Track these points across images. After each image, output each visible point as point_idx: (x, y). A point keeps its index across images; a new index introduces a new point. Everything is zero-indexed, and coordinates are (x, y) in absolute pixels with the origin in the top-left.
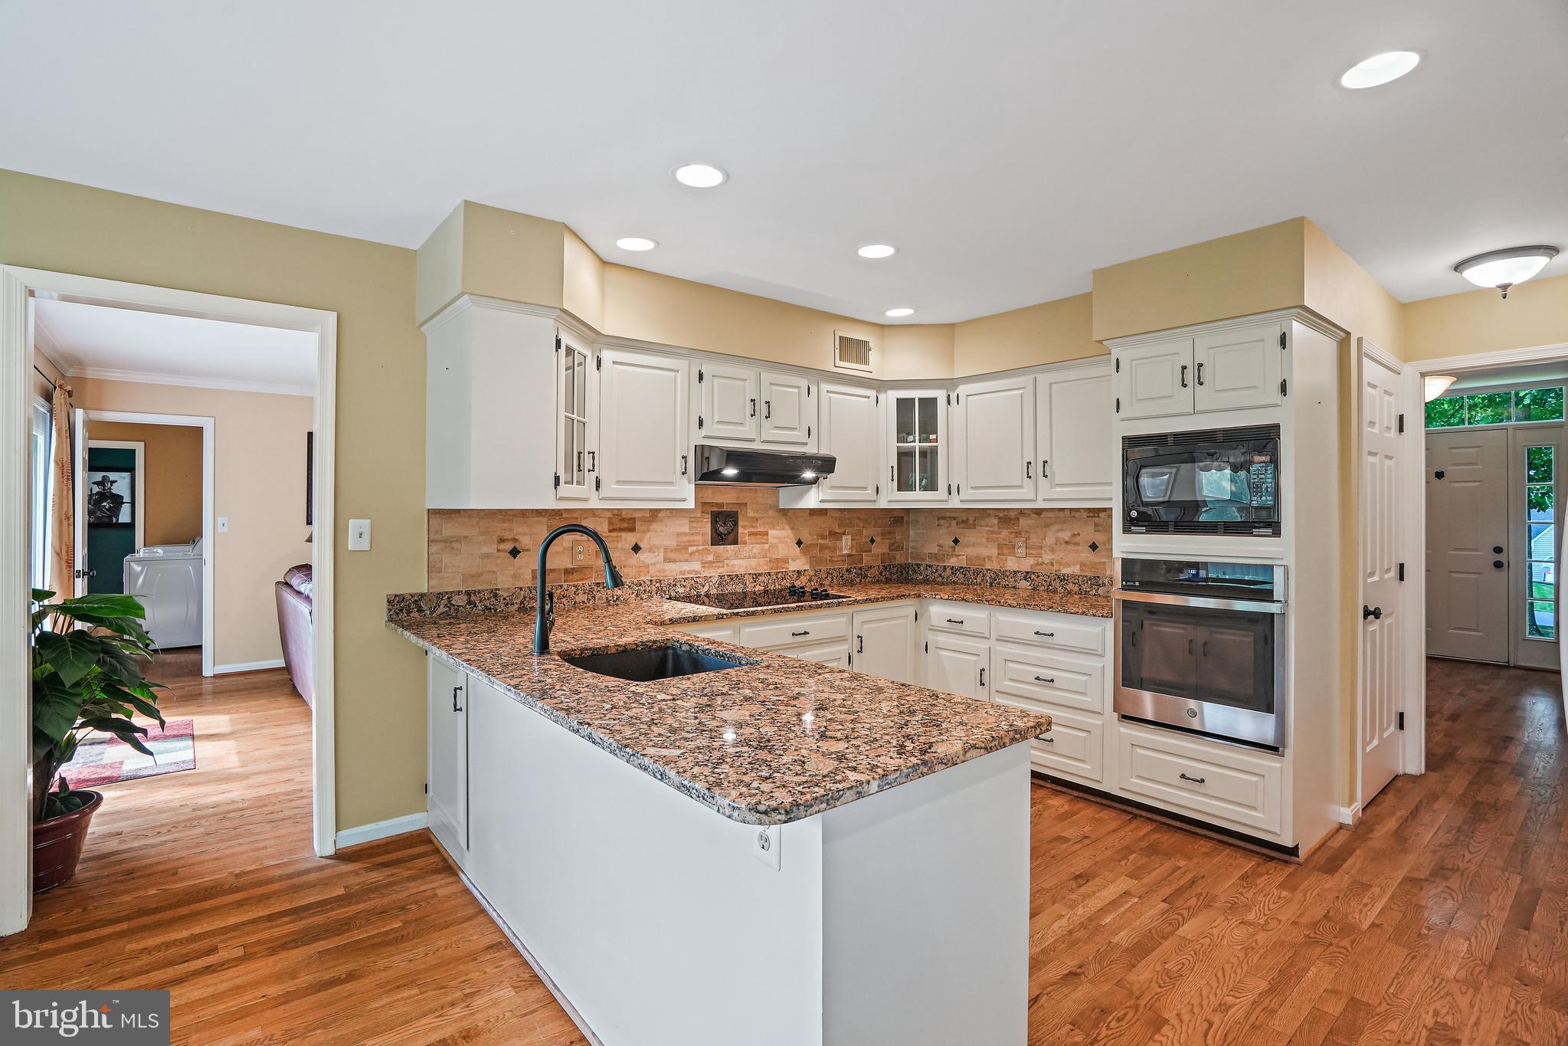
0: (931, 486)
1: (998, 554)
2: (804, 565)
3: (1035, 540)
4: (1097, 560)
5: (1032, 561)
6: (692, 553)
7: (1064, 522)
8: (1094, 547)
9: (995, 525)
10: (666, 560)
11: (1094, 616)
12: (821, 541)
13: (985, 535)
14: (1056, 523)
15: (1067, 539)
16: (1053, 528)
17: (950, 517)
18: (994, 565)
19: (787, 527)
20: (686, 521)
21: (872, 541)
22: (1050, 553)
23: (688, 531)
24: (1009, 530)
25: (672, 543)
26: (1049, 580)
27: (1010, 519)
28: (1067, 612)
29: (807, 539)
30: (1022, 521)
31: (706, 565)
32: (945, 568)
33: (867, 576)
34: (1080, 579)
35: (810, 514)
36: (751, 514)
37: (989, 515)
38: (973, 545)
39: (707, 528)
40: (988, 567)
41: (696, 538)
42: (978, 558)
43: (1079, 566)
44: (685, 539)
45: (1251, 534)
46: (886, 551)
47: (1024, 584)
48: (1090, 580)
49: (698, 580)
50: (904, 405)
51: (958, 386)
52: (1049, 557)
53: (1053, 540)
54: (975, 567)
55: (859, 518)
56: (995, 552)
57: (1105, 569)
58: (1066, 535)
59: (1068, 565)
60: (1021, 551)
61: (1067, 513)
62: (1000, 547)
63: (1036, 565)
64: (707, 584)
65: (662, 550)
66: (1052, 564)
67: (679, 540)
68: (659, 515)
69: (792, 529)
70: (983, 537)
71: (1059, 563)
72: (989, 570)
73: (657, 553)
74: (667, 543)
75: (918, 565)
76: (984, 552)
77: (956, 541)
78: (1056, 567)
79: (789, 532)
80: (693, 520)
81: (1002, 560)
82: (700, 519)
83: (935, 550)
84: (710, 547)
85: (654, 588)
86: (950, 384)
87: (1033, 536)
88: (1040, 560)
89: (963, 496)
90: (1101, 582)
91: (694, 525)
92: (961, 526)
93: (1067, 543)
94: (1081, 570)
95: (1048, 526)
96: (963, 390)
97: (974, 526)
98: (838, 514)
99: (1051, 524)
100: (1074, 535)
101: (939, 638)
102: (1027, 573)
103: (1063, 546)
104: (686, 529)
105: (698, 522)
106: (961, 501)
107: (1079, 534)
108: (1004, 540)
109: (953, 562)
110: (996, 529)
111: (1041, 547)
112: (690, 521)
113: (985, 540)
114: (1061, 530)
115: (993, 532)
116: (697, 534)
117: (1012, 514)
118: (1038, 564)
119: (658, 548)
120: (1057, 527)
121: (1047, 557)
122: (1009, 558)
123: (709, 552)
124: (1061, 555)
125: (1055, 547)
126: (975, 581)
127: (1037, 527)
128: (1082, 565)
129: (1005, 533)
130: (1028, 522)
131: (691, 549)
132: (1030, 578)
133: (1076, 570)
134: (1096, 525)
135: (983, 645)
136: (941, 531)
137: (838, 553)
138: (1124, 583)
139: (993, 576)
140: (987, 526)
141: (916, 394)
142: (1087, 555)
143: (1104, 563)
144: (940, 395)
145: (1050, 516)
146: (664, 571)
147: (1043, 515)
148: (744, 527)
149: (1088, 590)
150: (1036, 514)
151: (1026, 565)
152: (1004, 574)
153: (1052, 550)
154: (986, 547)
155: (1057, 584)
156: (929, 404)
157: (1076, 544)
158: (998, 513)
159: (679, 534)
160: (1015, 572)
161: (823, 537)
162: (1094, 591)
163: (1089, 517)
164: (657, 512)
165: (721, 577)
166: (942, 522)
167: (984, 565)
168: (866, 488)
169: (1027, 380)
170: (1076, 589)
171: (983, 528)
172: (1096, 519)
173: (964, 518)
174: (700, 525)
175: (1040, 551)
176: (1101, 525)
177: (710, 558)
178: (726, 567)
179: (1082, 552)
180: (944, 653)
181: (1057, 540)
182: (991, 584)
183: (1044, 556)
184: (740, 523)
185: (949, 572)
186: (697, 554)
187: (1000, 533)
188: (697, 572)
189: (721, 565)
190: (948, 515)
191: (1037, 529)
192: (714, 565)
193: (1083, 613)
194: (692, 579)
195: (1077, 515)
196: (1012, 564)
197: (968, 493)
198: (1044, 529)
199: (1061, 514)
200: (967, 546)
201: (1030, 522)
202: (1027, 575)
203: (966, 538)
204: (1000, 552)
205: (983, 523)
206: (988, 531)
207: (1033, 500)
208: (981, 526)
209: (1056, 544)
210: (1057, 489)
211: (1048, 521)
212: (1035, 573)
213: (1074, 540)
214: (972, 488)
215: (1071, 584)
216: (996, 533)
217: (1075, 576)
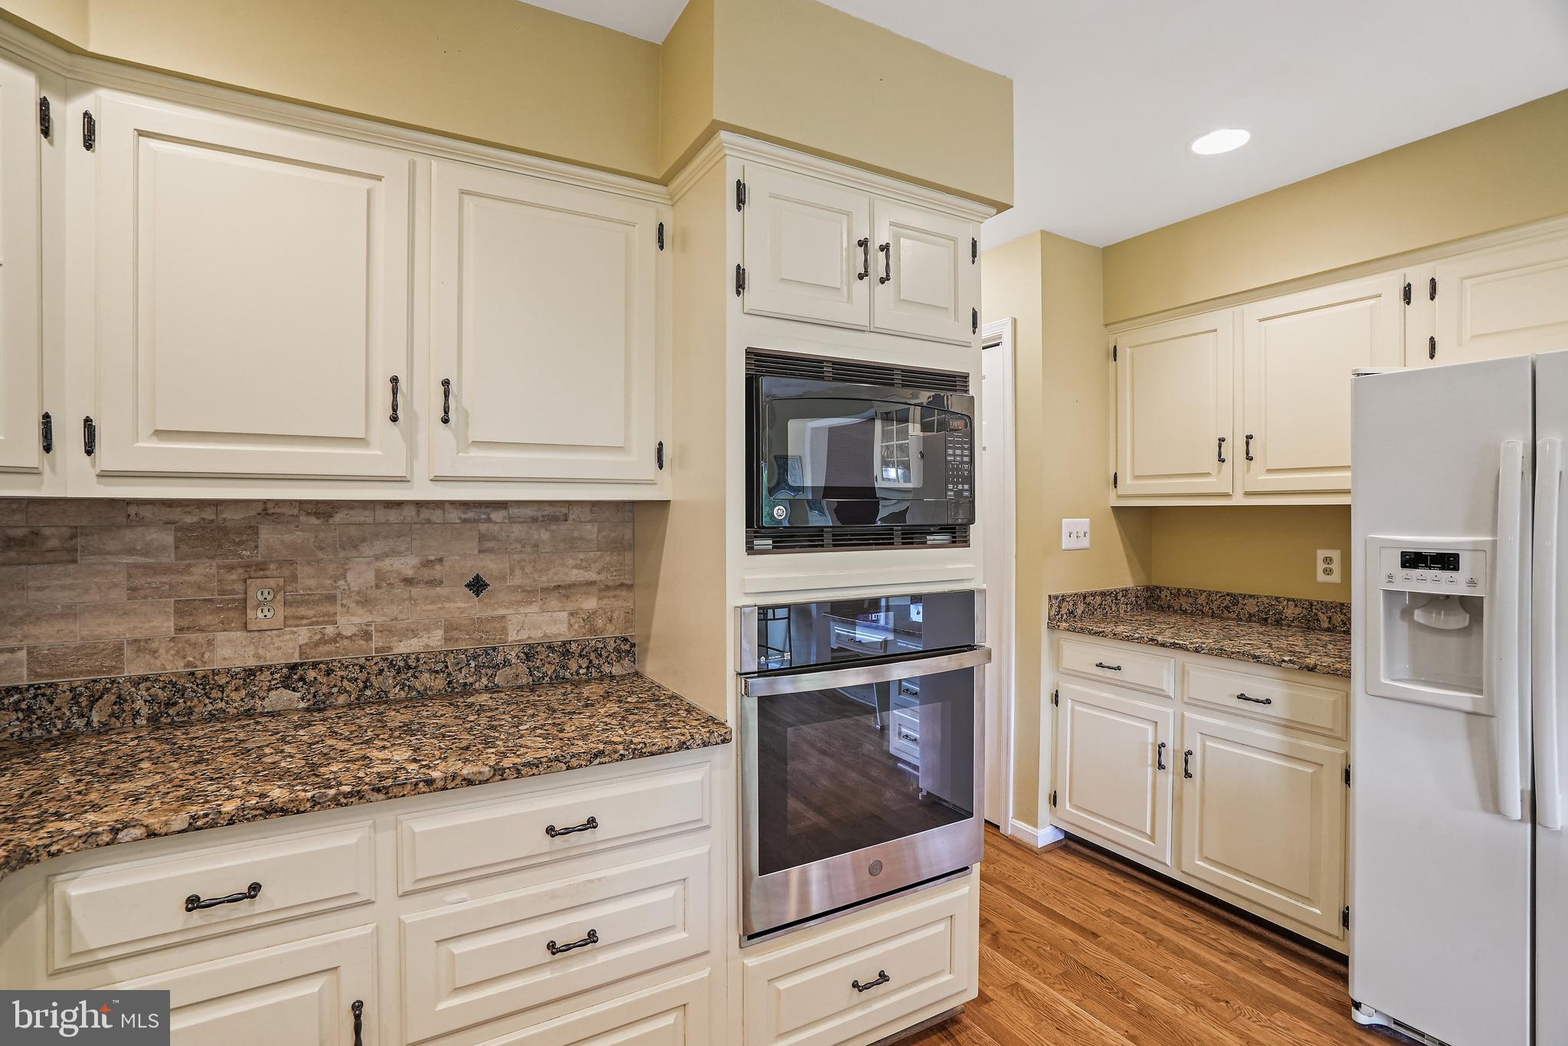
1: (180, 630)
3: (312, 583)
4: (489, 613)
5: (304, 635)
7: (400, 534)
8: (477, 586)
9: (164, 548)
11: (705, 744)
13: (121, 578)
14: (376, 536)
15: (410, 573)
16: (367, 551)
18: (169, 663)
22: (360, 611)
26: (363, 676)
27: (224, 531)
28: (642, 755)
30: (268, 535)
34: (450, 661)
37: (141, 522)
38: (67, 614)
40: (135, 668)
42: (88, 649)
43: (440, 633)
45: (923, 544)
47: (280, 698)
48: (475, 658)
52: (356, 620)
53: (371, 576)
54: (76, 680)
56: (168, 625)
57: (504, 630)
58: (406, 565)
59: (414, 633)
60: (258, 617)
62: (183, 609)
63: (317, 645)
66: (367, 636)
70: (115, 586)
71: (386, 630)
72: (146, 679)
76: (114, 629)
78: (377, 642)
81: (194, 645)
87: (304, 571)
88: (330, 630)
89: (108, 456)
90: (500, 659)
93: (408, 581)
94: (447, 640)
95: (355, 544)
96: (116, 105)
97: (69, 555)
99: (363, 540)
100: (427, 564)
102: (293, 667)
103: (400, 591)
106: (104, 475)
107: (441, 560)
108: (200, 587)
110: (168, 558)
111: (331, 599)
113: (119, 594)
114: (394, 553)
117: (231, 516)
118: (323, 641)
120: (379, 547)
121: (349, 622)
122: (220, 636)
124: (394, 610)
125: (374, 593)
126: (81, 723)
127: (321, 548)
128: (449, 627)
129: (203, 570)
130: (287, 538)
132: (302, 679)
133: (435, 640)
134: (483, 538)
135: (354, 929)
138: (766, 659)
139: (162, 695)
140: (131, 551)
142: (464, 605)
143: (504, 617)
145: (362, 519)
147: (338, 518)
149: (471, 680)
150: (317, 515)
151: (283, 649)
152: (207, 683)
153: (365, 602)
154: (127, 613)
155: (388, 680)
157: (433, 583)
158: (177, 514)
160: (251, 672)
162: (484, 681)
163: (465, 521)
170: (440, 683)
171: (110, 558)
172: (483, 527)
175: (327, 608)
176: (494, 538)
179: (448, 599)
181: (381, 577)
182: (153, 719)
183: (341, 620)
187: (185, 570)
191: (320, 555)
193: (683, 746)
195: (437, 516)
196: (232, 652)
198: (341, 555)
199: (393, 516)
200: (36, 617)
201: (297, 537)
202: (291, 675)
204: (185, 623)
205: (113, 545)
206: (136, 566)
207: (402, 480)
208: (101, 553)
209: (378, 587)
210: (475, 453)
211: (354, 532)
212: (315, 665)
213: (427, 574)
214: (159, 433)
215: (427, 675)
216: (167, 570)
217: (433, 655)
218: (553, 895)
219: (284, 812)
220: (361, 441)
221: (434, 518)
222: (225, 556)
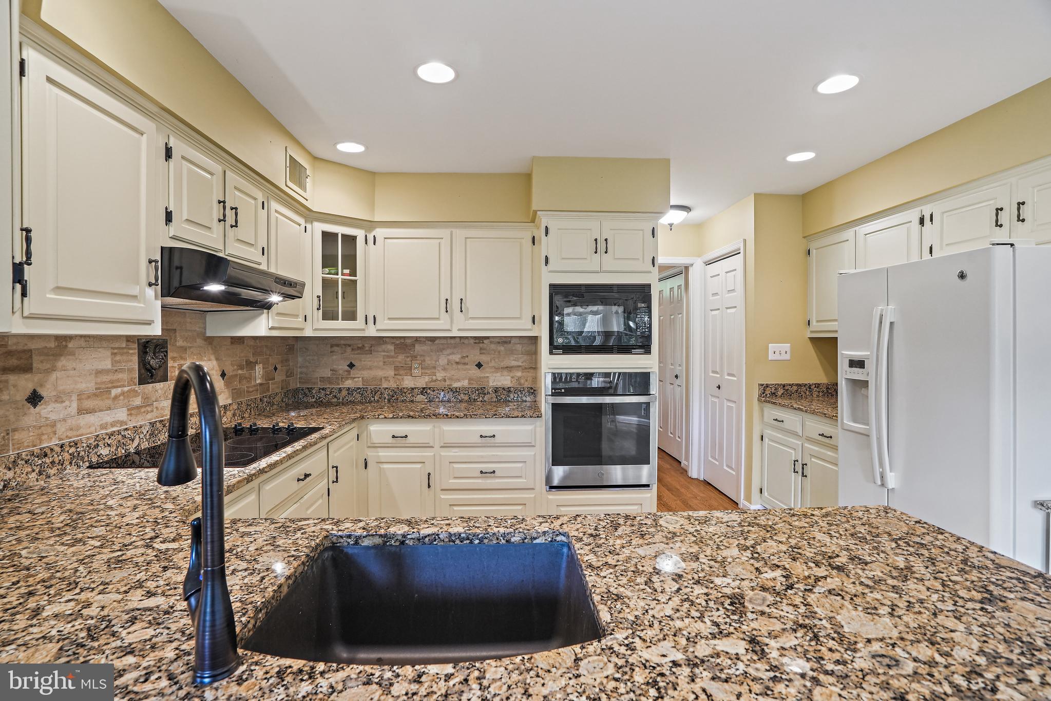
0: (350, 315)
1: (395, 375)
2: (227, 399)
3: (429, 362)
4: (483, 375)
5: (427, 379)
6: (116, 398)
7: (455, 347)
8: (479, 365)
9: (391, 350)
10: (81, 411)
12: (240, 372)
13: (381, 359)
14: (448, 347)
15: (458, 360)
16: (445, 352)
17: (345, 345)
18: (392, 385)
19: (213, 357)
20: (108, 353)
21: (276, 369)
22: (442, 372)
23: (110, 367)
24: (404, 355)
25: (88, 385)
27: (406, 345)
28: (509, 417)
29: (229, 371)
30: (418, 347)
31: (133, 412)
32: (340, 390)
33: (274, 404)
34: (470, 391)
35: (232, 343)
36: (180, 343)
37: (386, 343)
38: (370, 368)
39: (134, 362)
40: (385, 385)
41: (120, 376)
42: (374, 379)
43: (467, 381)
44: (105, 378)
45: (630, 353)
46: (284, 377)
47: (420, 398)
48: (478, 390)
49: (126, 433)
50: (328, 237)
51: (375, 228)
52: (442, 375)
53: (446, 361)
54: (372, 387)
55: (266, 346)
56: (392, 373)
57: (488, 381)
58: (457, 358)
59: (459, 380)
60: (416, 372)
61: (458, 340)
62: (396, 368)
63: (430, 382)
64: (137, 437)
65: (74, 398)
66: (445, 380)
67: (99, 380)
68: (70, 345)
69: (217, 359)
70: (380, 361)
71: (451, 379)
72: (387, 388)
73: (67, 403)
74: (82, 386)
75: (310, 389)
76: (380, 373)
77: (351, 366)
78: (448, 383)
79: (215, 363)
80: (116, 351)
81: (399, 380)
82: (125, 351)
83: (327, 373)
84: (137, 388)
85: (67, 456)
86: (370, 225)
87: (427, 359)
88: (434, 377)
89: (379, 325)
90: (486, 391)
91: (118, 358)
92: (356, 352)
93: (457, 363)
94: (469, 384)
95: (441, 350)
96: (380, 232)
97: (370, 352)
98: (252, 343)
99: (444, 349)
100: (463, 357)
101: (380, 454)
102: (424, 388)
103: (455, 366)
104: (107, 364)
105: (122, 354)
106: (378, 330)
107: (468, 356)
108: (400, 362)
109: (349, 384)
110: (393, 354)
111: (434, 368)
112: (112, 354)
113: (381, 364)
114: (453, 353)
115: (388, 357)
116: (121, 371)
117: (408, 341)
118: (432, 381)
119: (69, 394)
120: (449, 351)
121: (440, 375)
122: (405, 377)
123: (135, 393)
124: (453, 372)
125: (447, 367)
126: (373, 399)
127: (432, 352)
128: (470, 380)
129: (401, 357)
130: (423, 348)
131: (114, 392)
132: (426, 392)
133: (465, 383)
134: (481, 349)
135: (428, 453)
136: (334, 357)
137: (253, 383)
138: (553, 391)
139: (391, 393)
140: (384, 351)
141: (340, 230)
142: (475, 372)
143: (488, 377)
144: (359, 234)
145: (443, 342)
146: (78, 428)
147: (437, 342)
148: (174, 359)
149: (476, 398)
150: (431, 341)
151: (421, 382)
152: (402, 391)
153: (444, 369)
154: (383, 369)
155: (451, 395)
156: (350, 241)
157: (465, 364)
158: (394, 341)
159: (99, 372)
160: (413, 389)
161: (241, 368)
162: (481, 398)
163: (475, 343)
164: (66, 341)
165: (152, 424)
166: (335, 349)
167: (382, 385)
168: (298, 316)
169: (444, 233)
170: (466, 398)
171: (379, 353)
172: (481, 345)
173: (360, 346)
174: (125, 357)
175: (434, 371)
176: (484, 349)
177: (138, 401)
178: (155, 410)
179: (470, 370)
180: (386, 466)
181: (449, 362)
182: (389, 400)
183: (438, 374)
184: (170, 355)
185: (344, 393)
186: (122, 398)
187: (397, 357)
188: (122, 423)
189: (149, 409)
190: (342, 342)
192: (143, 410)
193: (523, 416)
194: (119, 432)
195: (466, 341)
196: (408, 382)
197: (383, 323)
198: (438, 354)
199: (452, 341)
200: (363, 369)
201: (425, 348)
202: (423, 391)
203: (363, 363)
204: (396, 373)
205: (380, 349)
206: (385, 355)
207: (449, 330)
208: (378, 352)
209: (448, 364)
210: (471, 321)
211: (441, 347)
212: (430, 388)
213: (463, 361)
214: (390, 319)
215: (462, 395)
216: (392, 357)
217: (465, 389)
218: (482, 457)
219: (413, 417)
220: (438, 319)
221: (465, 342)
222: (406, 353)
